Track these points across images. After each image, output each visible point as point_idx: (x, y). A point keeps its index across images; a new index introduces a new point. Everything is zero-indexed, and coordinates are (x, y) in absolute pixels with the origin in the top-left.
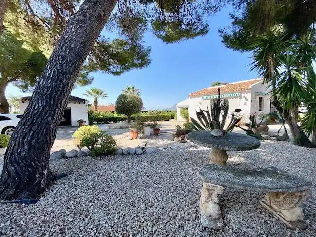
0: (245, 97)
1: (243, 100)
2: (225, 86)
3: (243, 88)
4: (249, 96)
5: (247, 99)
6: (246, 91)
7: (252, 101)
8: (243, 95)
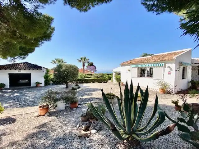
0: (169, 67)
1: (168, 70)
2: (150, 56)
3: (167, 58)
4: (173, 66)
5: (171, 69)
6: (170, 61)
7: (176, 71)
8: (167, 65)
